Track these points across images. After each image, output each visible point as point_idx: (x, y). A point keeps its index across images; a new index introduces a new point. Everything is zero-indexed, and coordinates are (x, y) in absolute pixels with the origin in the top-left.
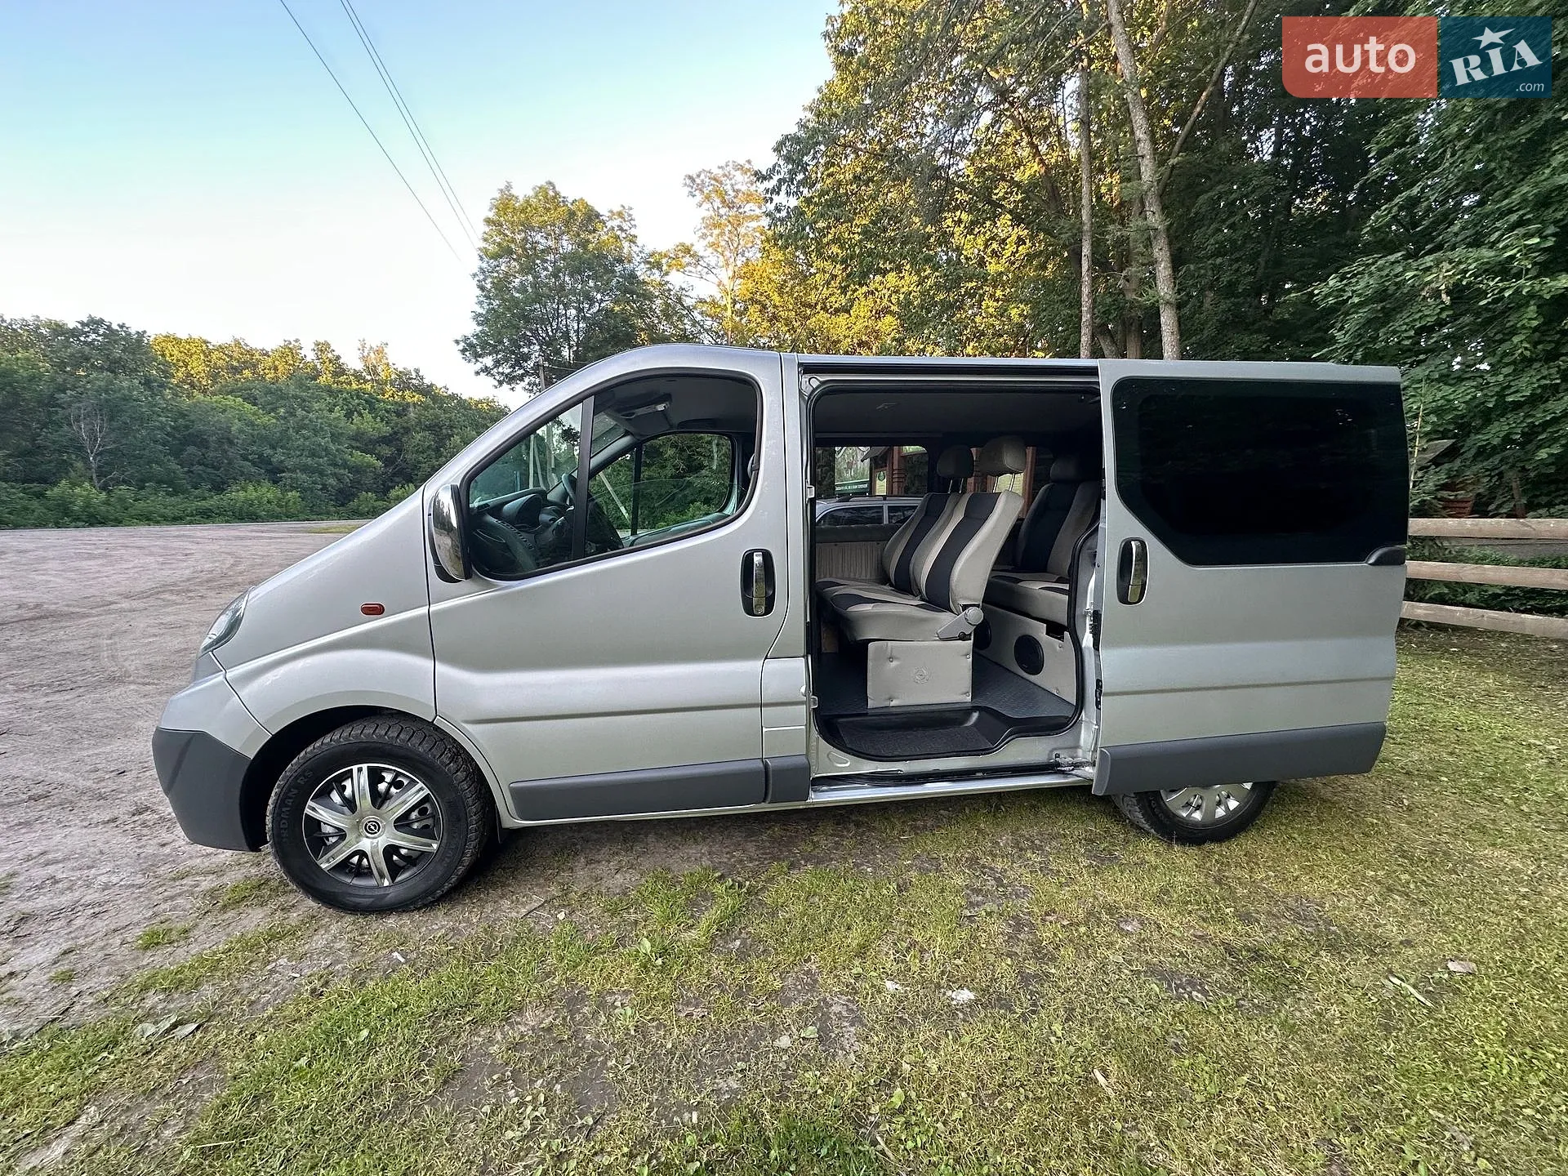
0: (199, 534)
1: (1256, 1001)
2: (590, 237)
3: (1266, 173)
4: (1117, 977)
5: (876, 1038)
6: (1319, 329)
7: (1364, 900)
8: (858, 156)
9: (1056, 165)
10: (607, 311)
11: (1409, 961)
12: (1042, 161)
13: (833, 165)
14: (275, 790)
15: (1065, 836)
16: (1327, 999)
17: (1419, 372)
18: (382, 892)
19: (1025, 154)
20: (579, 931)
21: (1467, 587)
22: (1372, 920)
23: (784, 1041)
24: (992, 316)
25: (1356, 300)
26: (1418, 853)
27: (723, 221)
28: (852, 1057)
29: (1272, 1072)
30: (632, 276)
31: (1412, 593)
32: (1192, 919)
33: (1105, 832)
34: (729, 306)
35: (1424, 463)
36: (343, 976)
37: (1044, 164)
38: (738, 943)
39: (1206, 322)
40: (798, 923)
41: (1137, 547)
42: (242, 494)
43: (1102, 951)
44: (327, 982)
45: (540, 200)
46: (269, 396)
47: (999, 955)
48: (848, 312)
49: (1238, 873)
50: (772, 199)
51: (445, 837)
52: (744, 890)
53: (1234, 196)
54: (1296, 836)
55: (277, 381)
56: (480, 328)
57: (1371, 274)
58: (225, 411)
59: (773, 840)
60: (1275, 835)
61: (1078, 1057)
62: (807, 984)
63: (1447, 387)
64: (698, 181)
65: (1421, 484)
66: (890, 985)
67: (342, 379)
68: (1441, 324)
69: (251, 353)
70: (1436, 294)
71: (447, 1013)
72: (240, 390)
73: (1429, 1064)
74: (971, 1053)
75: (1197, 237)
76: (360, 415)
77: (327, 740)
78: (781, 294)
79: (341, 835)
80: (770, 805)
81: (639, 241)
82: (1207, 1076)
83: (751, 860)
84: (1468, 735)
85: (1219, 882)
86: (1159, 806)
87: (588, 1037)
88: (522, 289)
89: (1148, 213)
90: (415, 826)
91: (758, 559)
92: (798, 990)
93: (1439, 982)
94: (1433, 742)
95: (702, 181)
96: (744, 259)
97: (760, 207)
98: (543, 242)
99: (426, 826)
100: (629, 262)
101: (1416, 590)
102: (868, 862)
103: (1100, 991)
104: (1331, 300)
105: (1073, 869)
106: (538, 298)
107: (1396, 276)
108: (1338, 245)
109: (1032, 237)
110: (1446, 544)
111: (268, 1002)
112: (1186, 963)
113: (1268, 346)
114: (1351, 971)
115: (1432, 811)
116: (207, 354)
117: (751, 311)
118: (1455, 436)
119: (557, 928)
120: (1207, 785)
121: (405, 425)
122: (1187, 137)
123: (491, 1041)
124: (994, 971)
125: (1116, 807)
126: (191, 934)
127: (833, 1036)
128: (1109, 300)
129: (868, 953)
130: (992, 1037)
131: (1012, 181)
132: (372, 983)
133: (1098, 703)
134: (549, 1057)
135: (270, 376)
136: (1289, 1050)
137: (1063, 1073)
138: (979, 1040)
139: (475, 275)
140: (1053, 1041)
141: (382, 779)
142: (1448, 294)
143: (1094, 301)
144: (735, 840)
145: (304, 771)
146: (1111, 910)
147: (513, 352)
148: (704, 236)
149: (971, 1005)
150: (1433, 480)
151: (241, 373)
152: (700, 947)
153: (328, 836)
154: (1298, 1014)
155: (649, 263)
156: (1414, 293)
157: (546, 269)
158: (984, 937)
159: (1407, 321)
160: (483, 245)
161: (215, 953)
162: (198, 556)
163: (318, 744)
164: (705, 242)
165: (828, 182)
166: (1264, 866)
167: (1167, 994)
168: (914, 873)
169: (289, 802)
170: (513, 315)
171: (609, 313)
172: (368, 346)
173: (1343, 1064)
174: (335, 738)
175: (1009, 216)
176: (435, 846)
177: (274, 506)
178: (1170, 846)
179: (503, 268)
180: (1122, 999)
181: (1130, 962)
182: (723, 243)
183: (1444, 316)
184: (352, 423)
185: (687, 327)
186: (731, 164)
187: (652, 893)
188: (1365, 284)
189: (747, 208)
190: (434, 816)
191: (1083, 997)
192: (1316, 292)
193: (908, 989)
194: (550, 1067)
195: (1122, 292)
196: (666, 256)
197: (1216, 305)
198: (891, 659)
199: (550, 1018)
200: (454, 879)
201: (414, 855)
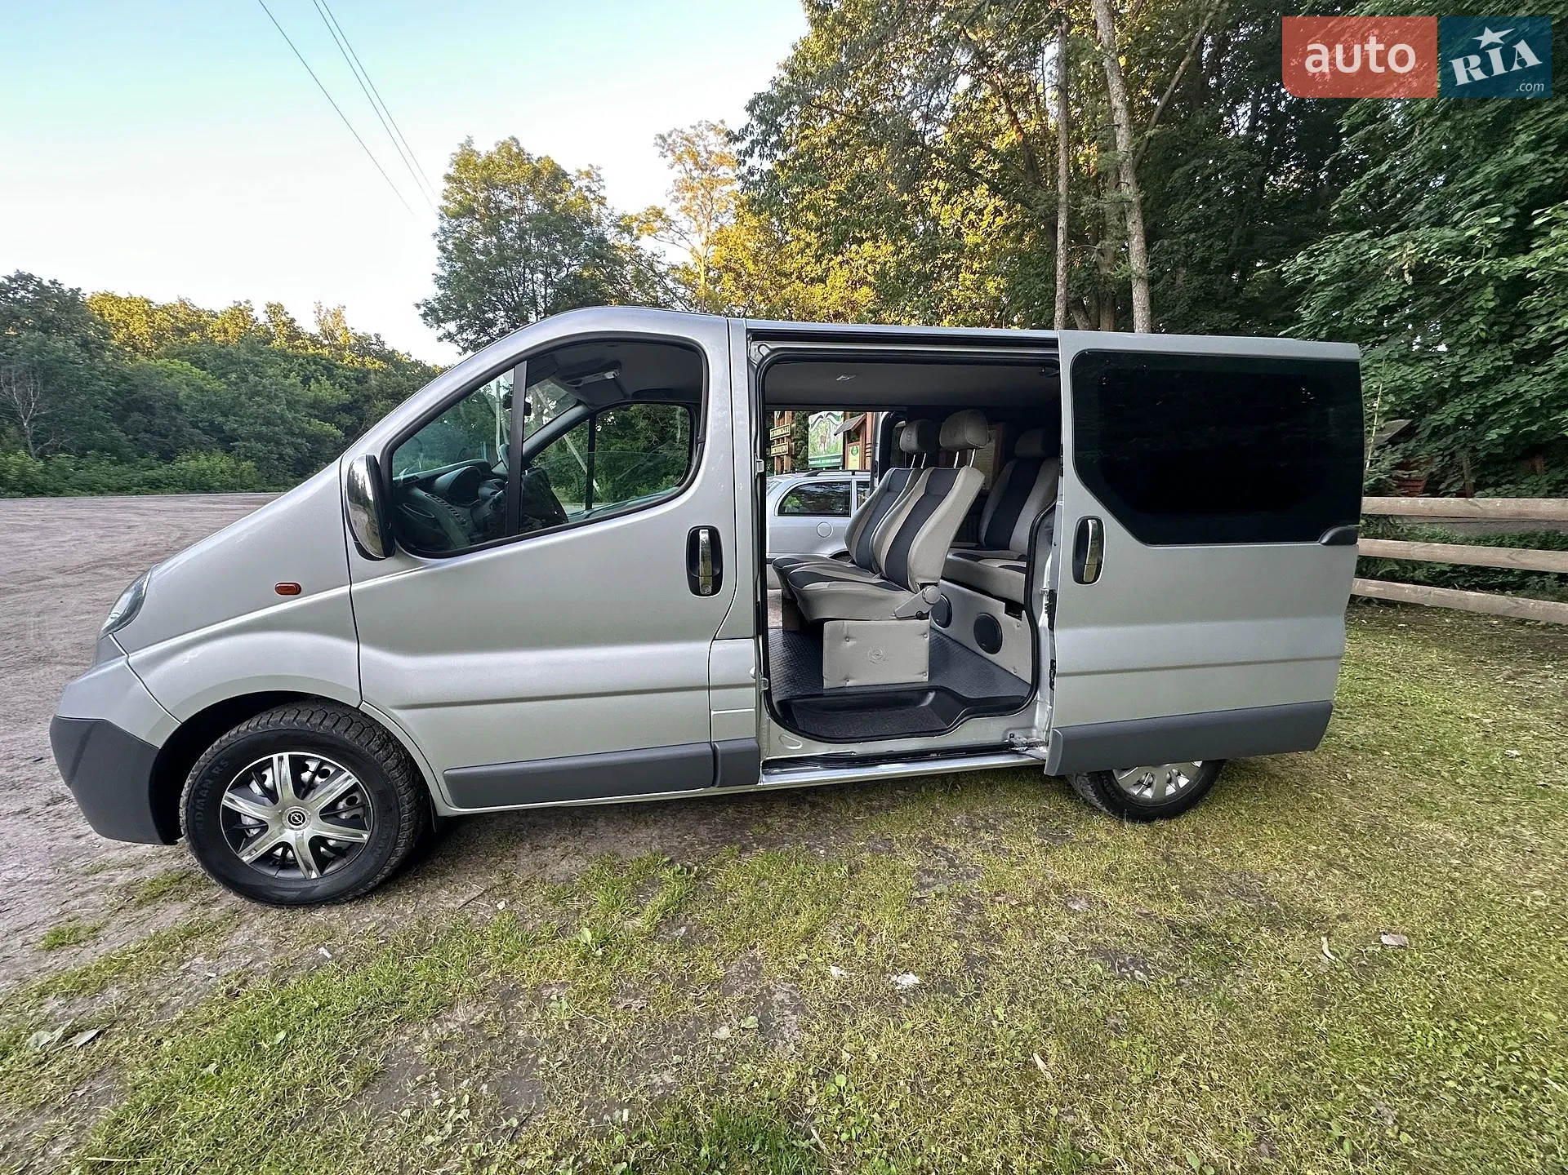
0: (145, 505)
1: (1196, 979)
2: (557, 197)
3: (1241, 147)
4: (1062, 957)
5: (817, 1027)
6: (1286, 309)
7: (1305, 875)
8: (833, 119)
9: (1035, 134)
10: (575, 276)
11: (1345, 935)
12: (1020, 129)
13: (808, 127)
14: (189, 781)
15: (1019, 815)
16: (1264, 975)
17: (1380, 351)
18: (309, 885)
19: (1003, 122)
20: (518, 921)
21: (1416, 565)
22: (1311, 895)
23: (724, 1032)
24: (968, 289)
25: (1322, 278)
26: (1358, 827)
27: (695, 184)
28: (792, 1047)
29: (1208, 1050)
30: (602, 240)
31: (1364, 570)
32: (1138, 898)
33: (1059, 810)
34: (702, 274)
35: (1382, 442)
36: (264, 974)
37: (1022, 132)
38: (683, 930)
39: (1178, 299)
40: (745, 909)
41: (1094, 526)
42: (192, 463)
43: (1048, 932)
44: (245, 982)
45: (503, 157)
46: (221, 361)
47: (946, 937)
48: (824, 282)
49: (1186, 849)
50: (745, 162)
51: (376, 826)
52: (692, 875)
53: (1208, 171)
54: (1243, 812)
55: (228, 344)
56: (443, 292)
57: (1338, 252)
58: (171, 375)
59: (726, 822)
60: (1224, 811)
61: (1018, 1041)
62: (751, 971)
63: (1406, 368)
64: (670, 141)
65: (1376, 463)
66: (835, 971)
67: (297, 343)
68: (1402, 303)
69: (198, 314)
70: (1400, 273)
71: (372, 1012)
72: (188, 353)
73: (1359, 1038)
74: (912, 1039)
75: (1173, 210)
76: (318, 381)
77: (243, 728)
78: (755, 263)
79: (263, 827)
80: (721, 789)
81: (608, 203)
82: (1144, 1057)
83: (702, 843)
84: (1411, 709)
85: (1166, 859)
86: (1111, 784)
87: (520, 1033)
88: (486, 251)
89: (1123, 185)
90: (343, 816)
91: (704, 536)
92: (742, 978)
93: (1372, 956)
94: (1378, 716)
95: (674, 141)
96: (718, 225)
97: (734, 171)
98: (507, 202)
99: (356, 817)
100: (599, 224)
101: (1367, 567)
102: (821, 844)
103: (1043, 970)
104: (1299, 278)
105: (1024, 847)
106: (503, 261)
107: (1362, 254)
108: (1308, 224)
109: (1009, 209)
110: (1398, 521)
111: (179, 1005)
112: (1130, 942)
113: (1238, 325)
114: (1289, 946)
115: (1373, 785)
116: (150, 314)
117: (725, 279)
118: (1412, 416)
119: (496, 918)
120: (1158, 763)
121: (366, 393)
122: (1163, 109)
123: (417, 1039)
124: (940, 954)
125: (1070, 785)
126: (101, 933)
127: (774, 1025)
128: (1083, 275)
129: (816, 938)
130: (934, 1022)
131: (989, 149)
132: (294, 981)
133: (1052, 684)
134: (477, 1056)
135: (220, 338)
136: (1225, 1028)
137: (1003, 1058)
138: (921, 1026)
139: (435, 235)
140: (995, 1025)
141: (306, 768)
142: (1410, 273)
143: (1069, 275)
144: (687, 823)
145: (219, 761)
146: (1060, 889)
147: (478, 318)
148: (676, 200)
149: (915, 990)
150: (1391, 458)
151: (187, 335)
152: (643, 935)
153: (249, 828)
154: (1236, 991)
155: (619, 226)
156: (1379, 271)
157: (511, 230)
158: (932, 919)
159: (1370, 300)
160: (445, 203)
161: (124, 954)
162: (143, 529)
163: (233, 732)
164: (678, 206)
165: (803, 145)
166: (1211, 842)
167: (1110, 975)
168: (866, 855)
169: (205, 793)
170: (477, 278)
171: (578, 278)
172: (324, 309)
173: (1276, 1041)
174: (252, 725)
175: (986, 186)
176: (366, 837)
177: (227, 476)
178: (1121, 824)
179: (465, 228)
180: (1065, 980)
181: (1075, 942)
182: (696, 207)
183: (1405, 296)
184: (309, 390)
185: (659, 294)
186: (704, 124)
187: (597, 880)
188: (1332, 262)
189: (721, 171)
190: (364, 806)
191: (1027, 978)
192: (1284, 269)
193: (853, 974)
194: (477, 1067)
195: (1096, 266)
196: (636, 220)
197: (1189, 282)
198: (847, 638)
199: (482, 1014)
200: (387, 870)
201: (344, 846)
